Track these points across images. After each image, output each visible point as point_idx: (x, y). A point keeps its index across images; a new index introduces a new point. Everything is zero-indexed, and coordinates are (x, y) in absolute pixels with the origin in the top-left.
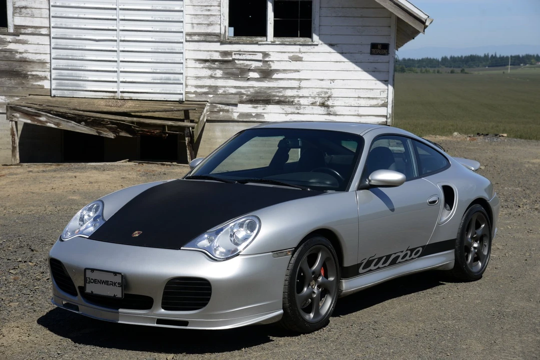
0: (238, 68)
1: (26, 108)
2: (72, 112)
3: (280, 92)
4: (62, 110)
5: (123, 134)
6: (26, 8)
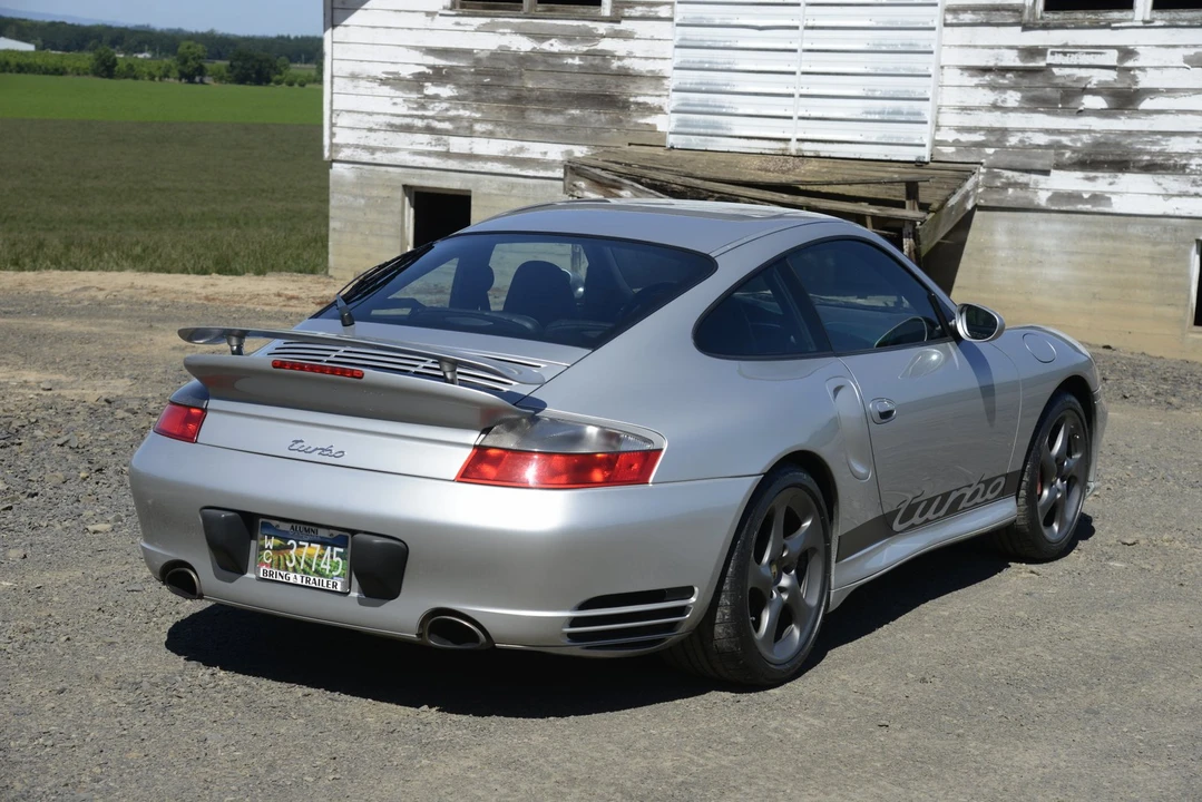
0: (1056, 86)
1: (598, 171)
3: (1154, 143)
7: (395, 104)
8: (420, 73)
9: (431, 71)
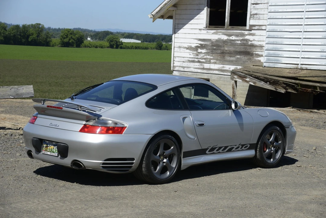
1: (240, 73)
2: (263, 76)
4: (258, 75)
5: (289, 90)
6: (256, 14)
7: (190, 54)
8: (197, 46)
9: (200, 45)
